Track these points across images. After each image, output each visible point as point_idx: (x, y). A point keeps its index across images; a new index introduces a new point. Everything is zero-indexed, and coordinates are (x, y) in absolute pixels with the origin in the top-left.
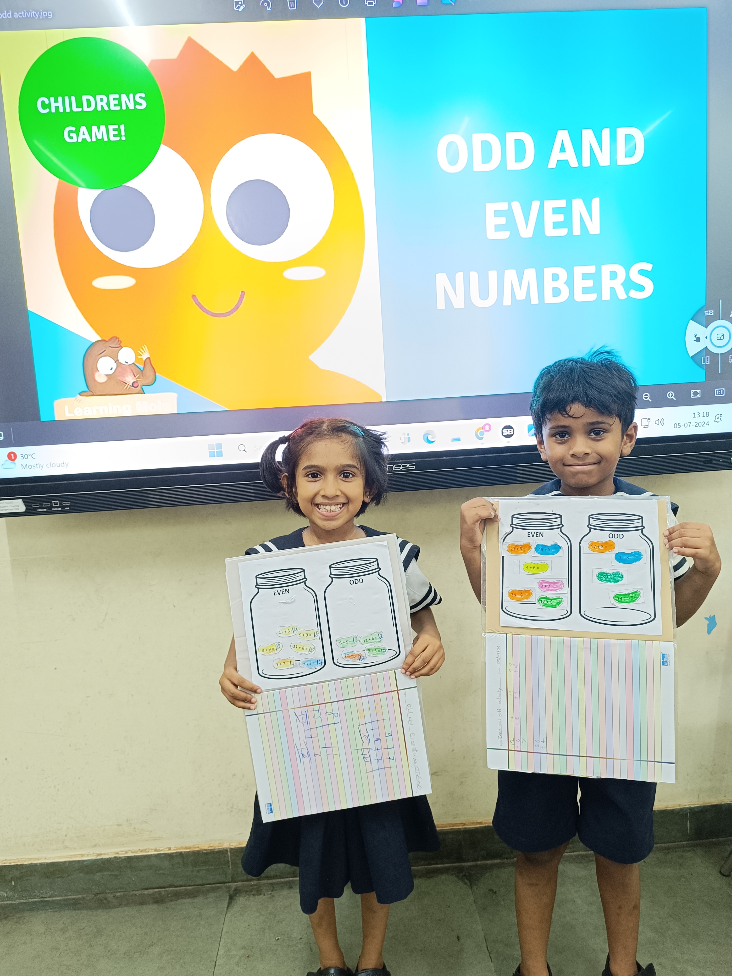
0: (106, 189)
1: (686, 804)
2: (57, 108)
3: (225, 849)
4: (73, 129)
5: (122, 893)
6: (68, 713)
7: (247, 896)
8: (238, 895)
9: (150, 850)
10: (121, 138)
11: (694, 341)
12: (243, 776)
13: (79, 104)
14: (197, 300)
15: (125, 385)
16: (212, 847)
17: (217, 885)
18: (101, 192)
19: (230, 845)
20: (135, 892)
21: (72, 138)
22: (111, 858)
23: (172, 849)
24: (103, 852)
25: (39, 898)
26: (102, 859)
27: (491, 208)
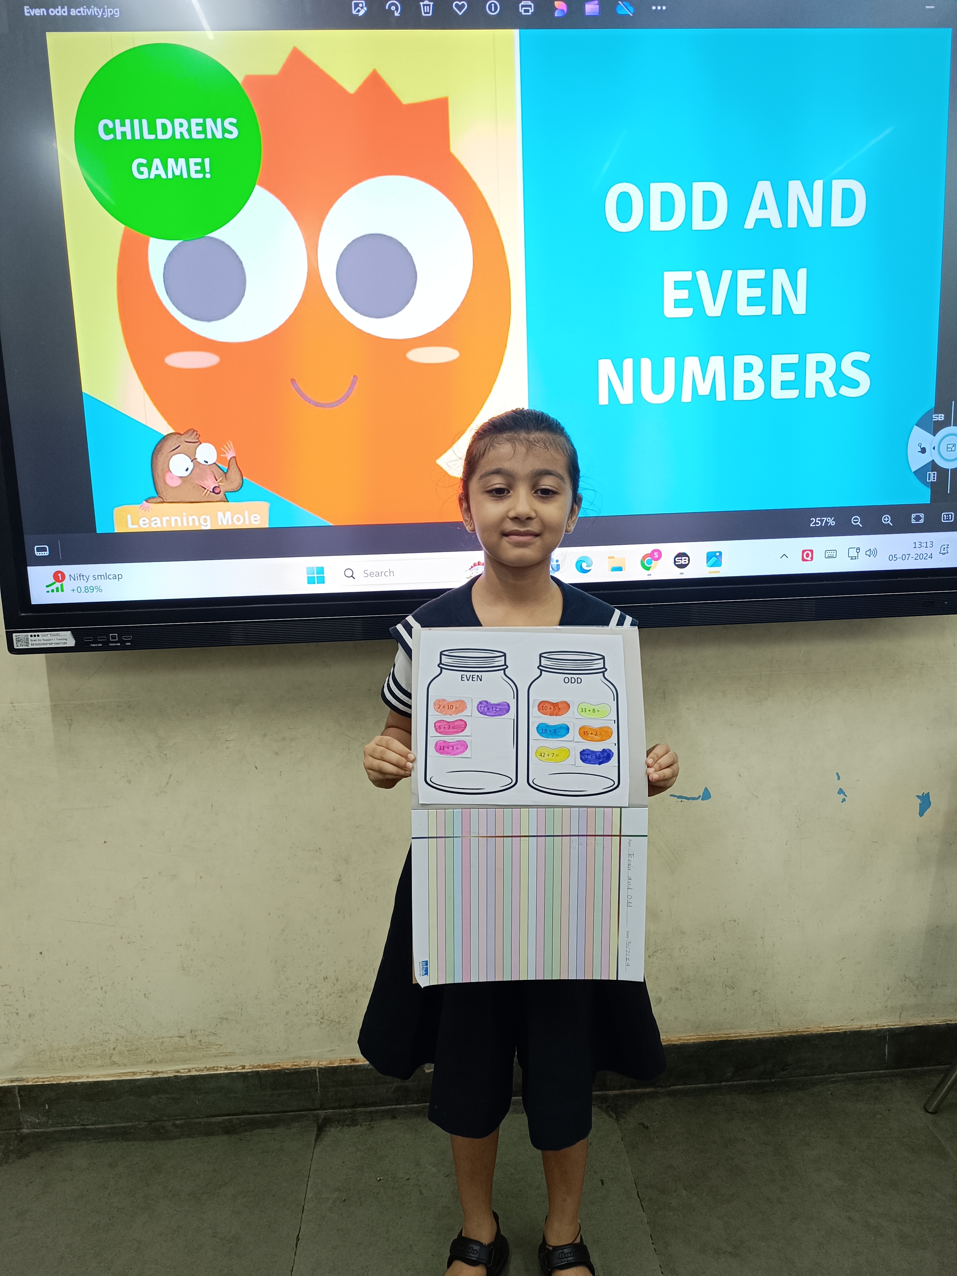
0: (184, 241)
1: (885, 1024)
2: (124, 134)
3: (313, 1068)
4: (144, 161)
5: (183, 1121)
6: (120, 898)
7: (339, 1127)
8: (328, 1125)
9: (219, 1069)
10: (204, 176)
11: (919, 452)
12: (337, 980)
13: (152, 129)
14: (297, 385)
15: (204, 491)
16: (296, 1065)
17: (302, 1113)
18: (179, 244)
19: (319, 1063)
20: (199, 1120)
21: (141, 173)
22: (170, 1077)
23: (246, 1067)
24: (160, 1070)
25: (79, 1126)
26: (159, 1078)
27: (670, 278)
